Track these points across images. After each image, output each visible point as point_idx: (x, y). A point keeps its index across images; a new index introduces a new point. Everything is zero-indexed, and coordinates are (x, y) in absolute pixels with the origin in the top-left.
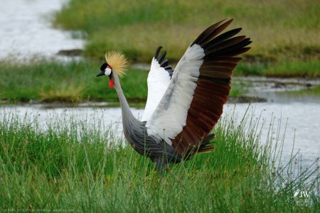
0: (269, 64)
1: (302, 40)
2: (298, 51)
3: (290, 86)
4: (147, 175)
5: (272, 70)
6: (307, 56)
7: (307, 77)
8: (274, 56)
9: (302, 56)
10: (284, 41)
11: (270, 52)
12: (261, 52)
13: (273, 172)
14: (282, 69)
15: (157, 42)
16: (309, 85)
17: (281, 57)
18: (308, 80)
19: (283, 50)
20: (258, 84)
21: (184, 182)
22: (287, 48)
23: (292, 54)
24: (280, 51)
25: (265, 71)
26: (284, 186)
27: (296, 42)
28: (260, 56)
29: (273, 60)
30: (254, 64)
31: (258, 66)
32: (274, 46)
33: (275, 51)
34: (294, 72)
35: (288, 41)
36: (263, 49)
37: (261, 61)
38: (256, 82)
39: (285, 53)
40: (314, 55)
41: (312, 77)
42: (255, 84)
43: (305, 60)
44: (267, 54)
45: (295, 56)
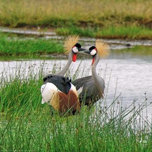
0: (98, 28)
1: (124, 10)
2: (120, 19)
3: (114, 45)
4: (3, 111)
5: (100, 33)
6: (128, 22)
7: (127, 39)
8: (102, 22)
9: (124, 23)
10: (110, 11)
11: (99, 19)
12: (92, 20)
13: (100, 110)
14: (108, 32)
15: (12, 10)
16: (128, 45)
17: (107, 23)
18: (128, 41)
19: (109, 18)
20: (89, 43)
21: (31, 117)
22: (113, 17)
23: (116, 21)
24: (107, 19)
25: (95, 34)
26: (108, 121)
27: (119, 12)
28: (92, 22)
29: (101, 25)
30: (86, 28)
31: (90, 29)
32: (102, 15)
33: (103, 19)
34: (117, 35)
35: (113, 11)
36: (94, 17)
37: (92, 26)
38: (87, 42)
39: (111, 20)
40: (133, 22)
41: (131, 39)
42: (87, 44)
43: (126, 26)
44: (97, 21)
45: (118, 23)
